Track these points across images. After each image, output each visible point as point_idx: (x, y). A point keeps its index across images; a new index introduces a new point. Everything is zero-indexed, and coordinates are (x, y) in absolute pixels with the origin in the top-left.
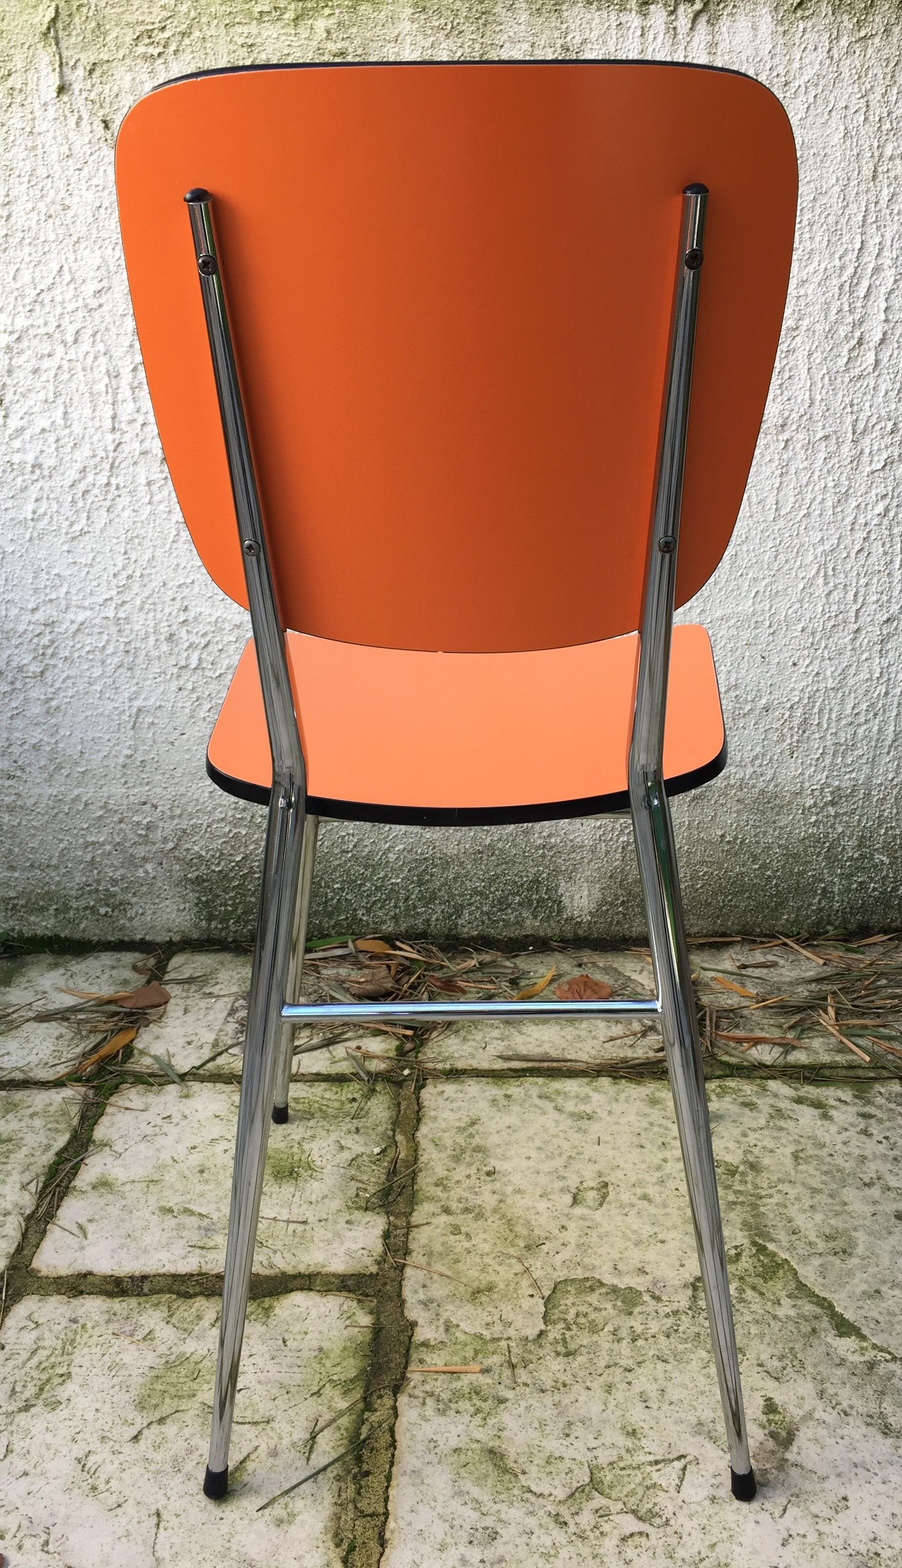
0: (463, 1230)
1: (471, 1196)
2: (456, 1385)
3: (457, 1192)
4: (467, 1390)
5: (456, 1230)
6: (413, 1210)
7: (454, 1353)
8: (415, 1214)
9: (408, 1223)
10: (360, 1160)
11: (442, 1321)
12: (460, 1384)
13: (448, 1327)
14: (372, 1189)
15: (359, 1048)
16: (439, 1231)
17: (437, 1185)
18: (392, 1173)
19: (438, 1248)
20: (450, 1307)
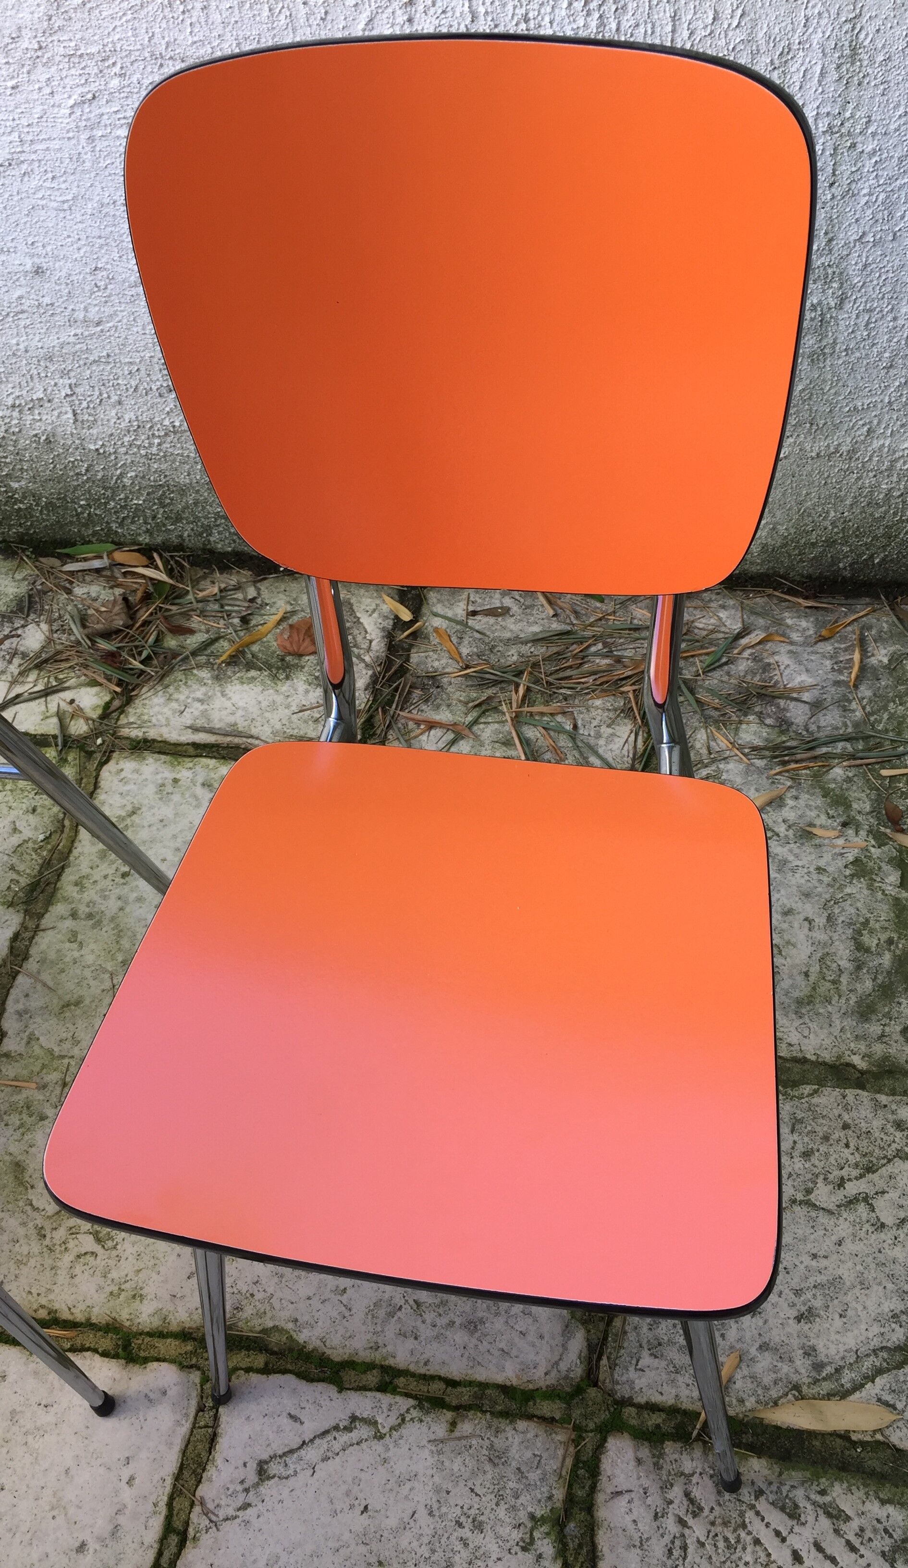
0: (80, 938)
1: (99, 900)
2: (15, 1098)
3: (91, 894)
4: (21, 1103)
5: (73, 937)
6: (47, 911)
7: (26, 1067)
8: (46, 916)
9: (38, 926)
10: (26, 845)
11: (27, 1034)
12: (19, 1097)
13: (31, 1039)
14: (24, 881)
15: (72, 702)
16: (59, 936)
17: (76, 884)
18: (47, 864)
19: (52, 955)
20: (38, 1020)
